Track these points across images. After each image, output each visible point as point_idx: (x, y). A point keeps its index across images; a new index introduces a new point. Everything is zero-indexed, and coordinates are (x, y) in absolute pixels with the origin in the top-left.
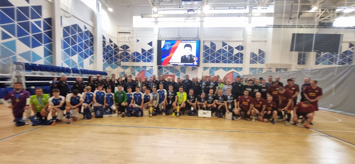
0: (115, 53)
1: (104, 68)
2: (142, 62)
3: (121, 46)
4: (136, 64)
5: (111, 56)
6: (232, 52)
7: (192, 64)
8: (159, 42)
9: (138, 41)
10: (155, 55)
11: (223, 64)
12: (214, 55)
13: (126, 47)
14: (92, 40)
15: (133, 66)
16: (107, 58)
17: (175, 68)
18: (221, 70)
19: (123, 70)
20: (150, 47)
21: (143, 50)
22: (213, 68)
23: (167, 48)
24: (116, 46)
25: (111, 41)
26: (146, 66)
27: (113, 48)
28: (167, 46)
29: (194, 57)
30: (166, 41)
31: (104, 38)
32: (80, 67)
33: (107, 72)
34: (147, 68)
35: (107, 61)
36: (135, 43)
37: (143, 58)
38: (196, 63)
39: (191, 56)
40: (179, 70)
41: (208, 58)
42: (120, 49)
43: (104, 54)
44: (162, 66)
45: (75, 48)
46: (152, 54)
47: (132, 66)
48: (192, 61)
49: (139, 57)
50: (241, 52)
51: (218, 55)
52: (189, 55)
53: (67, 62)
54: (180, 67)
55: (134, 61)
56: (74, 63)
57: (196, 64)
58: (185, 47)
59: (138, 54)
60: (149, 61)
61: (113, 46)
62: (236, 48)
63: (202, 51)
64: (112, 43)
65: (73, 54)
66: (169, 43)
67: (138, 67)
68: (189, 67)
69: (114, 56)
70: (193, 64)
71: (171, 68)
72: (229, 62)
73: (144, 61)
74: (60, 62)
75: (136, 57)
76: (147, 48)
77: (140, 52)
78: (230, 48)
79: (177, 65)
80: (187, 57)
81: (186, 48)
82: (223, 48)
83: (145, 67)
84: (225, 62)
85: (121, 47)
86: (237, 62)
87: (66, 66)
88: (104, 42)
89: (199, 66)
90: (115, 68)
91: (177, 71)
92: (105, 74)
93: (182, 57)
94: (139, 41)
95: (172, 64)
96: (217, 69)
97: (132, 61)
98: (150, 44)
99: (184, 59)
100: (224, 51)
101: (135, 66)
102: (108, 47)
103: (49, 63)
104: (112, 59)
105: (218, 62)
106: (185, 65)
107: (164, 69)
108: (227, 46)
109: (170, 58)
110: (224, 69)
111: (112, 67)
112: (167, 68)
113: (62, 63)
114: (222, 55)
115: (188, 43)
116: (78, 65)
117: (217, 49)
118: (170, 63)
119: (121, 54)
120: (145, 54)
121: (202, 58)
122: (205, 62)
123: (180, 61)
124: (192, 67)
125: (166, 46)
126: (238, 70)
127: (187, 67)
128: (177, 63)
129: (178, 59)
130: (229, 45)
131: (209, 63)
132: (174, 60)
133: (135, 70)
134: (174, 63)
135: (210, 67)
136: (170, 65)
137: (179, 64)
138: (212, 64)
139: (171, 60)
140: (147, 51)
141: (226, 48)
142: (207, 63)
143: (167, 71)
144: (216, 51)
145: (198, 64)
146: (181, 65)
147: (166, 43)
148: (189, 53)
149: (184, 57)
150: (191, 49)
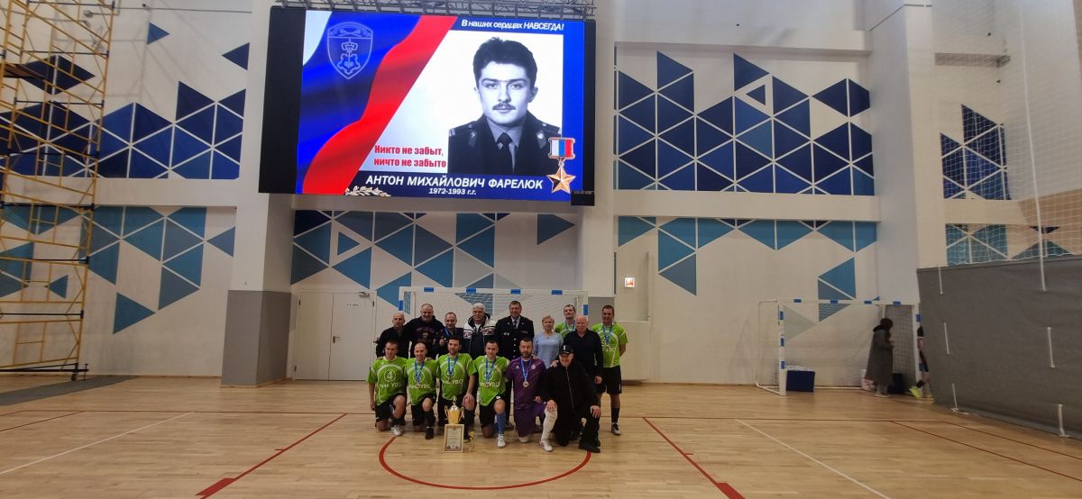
2: (173, 176)
6: (802, 118)
7: (539, 184)
8: (286, 26)
9: (155, 34)
11: (749, 196)
12: (683, 138)
13: (58, 73)
17: (415, 221)
18: (736, 239)
21: (189, 98)
22: (682, 225)
26: (203, 210)
30: (337, 17)
34: (209, 218)
36: (135, 48)
37: (186, 147)
38: (564, 181)
40: (450, 238)
41: (643, 159)
44: (322, 203)
49: (158, 146)
50: (857, 120)
51: (708, 137)
57: (568, 190)
58: (480, 61)
59: (147, 120)
62: (822, 97)
66: (360, 28)
70: (547, 184)
72: (788, 186)
73: (194, 172)
75: (131, 146)
77: (166, 107)
78: (784, 94)
79: (422, 192)
80: (497, 132)
82: (743, 94)
83: (193, 215)
84: (760, 185)
86: (838, 187)
89: (590, 201)
91: (429, 243)
93: (462, 132)
94: (165, 34)
95: (384, 187)
96: (713, 228)
97: (100, 168)
99: (473, 150)
100: (752, 116)
101: (119, 208)
105: (711, 183)
106: (485, 193)
107: (337, 228)
108: (766, 82)
110: (760, 229)
112: (358, 220)
114: (734, 138)
117: (704, 100)
118: (370, 180)
120: (200, 124)
121: (608, 154)
122: (628, 181)
123: (441, 161)
125: (338, 53)
126: (852, 239)
127: (501, 216)
128: (422, 175)
129: (427, 151)
130: (774, 79)
131: (653, 188)
132: (402, 157)
133: (121, 237)
134: (396, 174)
135: (663, 218)
136: (363, 188)
137: (435, 186)
138: (670, 193)
139: (373, 155)
140: (216, 104)
141: (759, 95)
142: (642, 190)
143: (363, 244)
144: (695, 116)
145: (585, 189)
146: (461, 196)
147: (341, 26)
148: (512, 108)
149: (473, 135)
150: (528, 80)
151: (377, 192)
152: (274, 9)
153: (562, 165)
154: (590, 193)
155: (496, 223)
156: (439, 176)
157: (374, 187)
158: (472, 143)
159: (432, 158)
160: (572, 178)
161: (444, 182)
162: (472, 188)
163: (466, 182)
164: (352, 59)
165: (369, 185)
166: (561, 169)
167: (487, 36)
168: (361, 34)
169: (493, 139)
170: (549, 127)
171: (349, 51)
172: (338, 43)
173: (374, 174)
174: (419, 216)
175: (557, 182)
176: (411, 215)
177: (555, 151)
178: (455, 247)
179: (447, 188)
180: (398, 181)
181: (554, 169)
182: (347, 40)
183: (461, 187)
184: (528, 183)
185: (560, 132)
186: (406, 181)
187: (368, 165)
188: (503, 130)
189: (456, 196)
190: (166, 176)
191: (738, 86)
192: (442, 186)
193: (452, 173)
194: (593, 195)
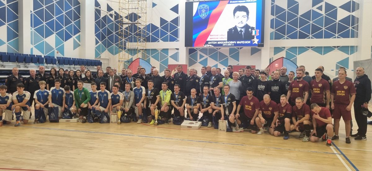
0: (117, 28)
1: (97, 54)
2: (161, 41)
3: (127, 15)
4: (151, 45)
5: (110, 33)
6: (334, 15)
7: (249, 42)
8: (189, 6)
9: (154, 5)
10: (182, 28)
11: (315, 40)
12: (295, 23)
13: (134, 17)
14: (78, 9)
15: (146, 50)
16: (103, 38)
17: (219, 50)
18: (310, 52)
19: (130, 57)
20: (174, 15)
21: (163, 21)
22: (293, 49)
23: (203, 16)
24: (117, 16)
25: (109, 9)
26: (168, 49)
27: (113, 19)
28: (203, 11)
29: (253, 28)
30: (201, 3)
31: (97, 4)
32: (59, 53)
33: (101, 61)
34: (169, 51)
35: (104, 43)
36: (149, 9)
37: (163, 34)
38: (256, 41)
39: (247, 27)
40: (228, 54)
41: (282, 30)
42: (126, 20)
43: (97, 30)
44: (195, 48)
45: (51, 24)
46: (178, 27)
47: (145, 48)
48: (248, 36)
49: (157, 34)
50: (354, 14)
51: (303, 22)
52: (242, 25)
53: (39, 48)
54: (228, 48)
55: (148, 40)
56: (49, 48)
57: (257, 43)
58: (235, 12)
59: (154, 27)
60: (172, 40)
61: (114, 17)
62: (342, 7)
63: (269, 17)
64: (112, 12)
65: (49, 34)
66: (206, 6)
67: (155, 50)
68: (245, 48)
69: (114, 33)
70: (252, 42)
71: (211, 51)
72: (328, 36)
73: (165, 40)
74: (28, 48)
75: (151, 34)
76: (170, 16)
77: (158, 24)
78: (329, 7)
79: (221, 45)
80: (239, 29)
81: (238, 13)
82: (315, 8)
83: (166, 51)
84: (319, 36)
85: (126, 17)
86: (346, 36)
87: (36, 53)
88: (98, 12)
89: (263, 46)
90: (116, 54)
91: (222, 56)
92: (98, 63)
93: (231, 30)
94: (156, 5)
95: (212, 45)
96: (303, 49)
97: (144, 40)
98: (175, 9)
99: (233, 34)
100: (316, 15)
101: (149, 50)
102: (105, 18)
103: (13, 50)
104: (111, 39)
105: (302, 36)
106: (236, 45)
107: (199, 53)
108: (323, 4)
109: (208, 34)
110: (318, 50)
111: (111, 52)
112: (204, 51)
113: (32, 49)
114: (311, 22)
115: (241, 5)
116: (56, 51)
117: (302, 11)
118: (209, 43)
119: (127, 28)
120: (166, 28)
121: (269, 31)
122: (278, 37)
123: (225, 38)
124: (251, 48)
125: (201, 12)
126: (349, 51)
127: (241, 48)
128: (221, 41)
129: (222, 35)
130: (326, 2)
131: (285, 39)
132: (216, 37)
133: (150, 56)
134: (215, 41)
135: (287, 47)
136: (208, 45)
137: (224, 44)
138: (291, 40)
139: (209, 37)
140: (169, 22)
141: (320, 8)
142: (281, 40)
143: (206, 57)
144: (299, 16)
145: (261, 43)
146: (230, 46)
147: (201, 6)
148: (242, 23)
149: (233, 30)
150: (247, 16)
151: (211, 46)
152: (186, 3)
153: (255, 37)
154: (263, 44)
155: (240, 50)
156: (225, 41)
157: (210, 44)
158: (233, 33)
159: (223, 37)
160: (258, 40)
161: (226, 42)
162: (233, 44)
163: (232, 42)
164: (204, 14)
165: (209, 44)
166: (255, 38)
167: (237, 5)
168: (206, 7)
169: (238, 31)
170: (252, 27)
171: (204, 12)
172: (201, 10)
173: (210, 41)
174: (219, 49)
175: (254, 41)
176: (217, 49)
177: (254, 34)
178: (229, 57)
179: (227, 44)
180: (215, 43)
181: (253, 38)
182: (203, 9)
183: (230, 44)
184: (247, 42)
185: (255, 28)
186: (217, 43)
187: (208, 40)
188: (240, 29)
189: (229, 46)
190: (159, 41)
191: (313, 6)
192: (226, 44)
193: (228, 40)
194: (263, 45)
